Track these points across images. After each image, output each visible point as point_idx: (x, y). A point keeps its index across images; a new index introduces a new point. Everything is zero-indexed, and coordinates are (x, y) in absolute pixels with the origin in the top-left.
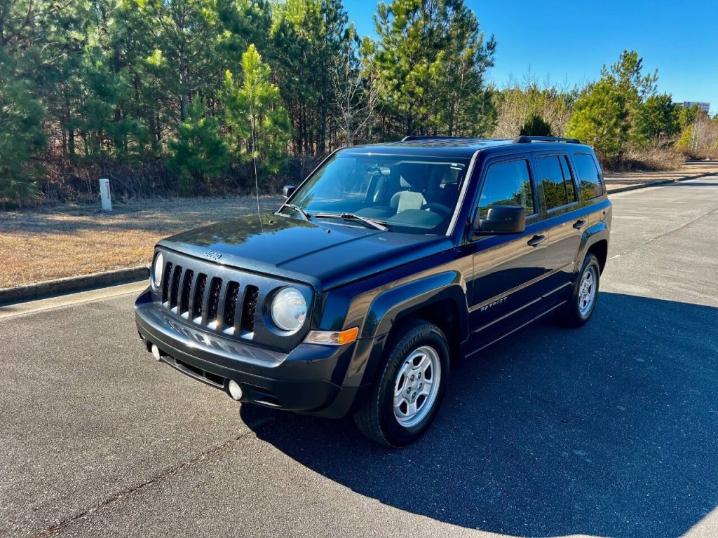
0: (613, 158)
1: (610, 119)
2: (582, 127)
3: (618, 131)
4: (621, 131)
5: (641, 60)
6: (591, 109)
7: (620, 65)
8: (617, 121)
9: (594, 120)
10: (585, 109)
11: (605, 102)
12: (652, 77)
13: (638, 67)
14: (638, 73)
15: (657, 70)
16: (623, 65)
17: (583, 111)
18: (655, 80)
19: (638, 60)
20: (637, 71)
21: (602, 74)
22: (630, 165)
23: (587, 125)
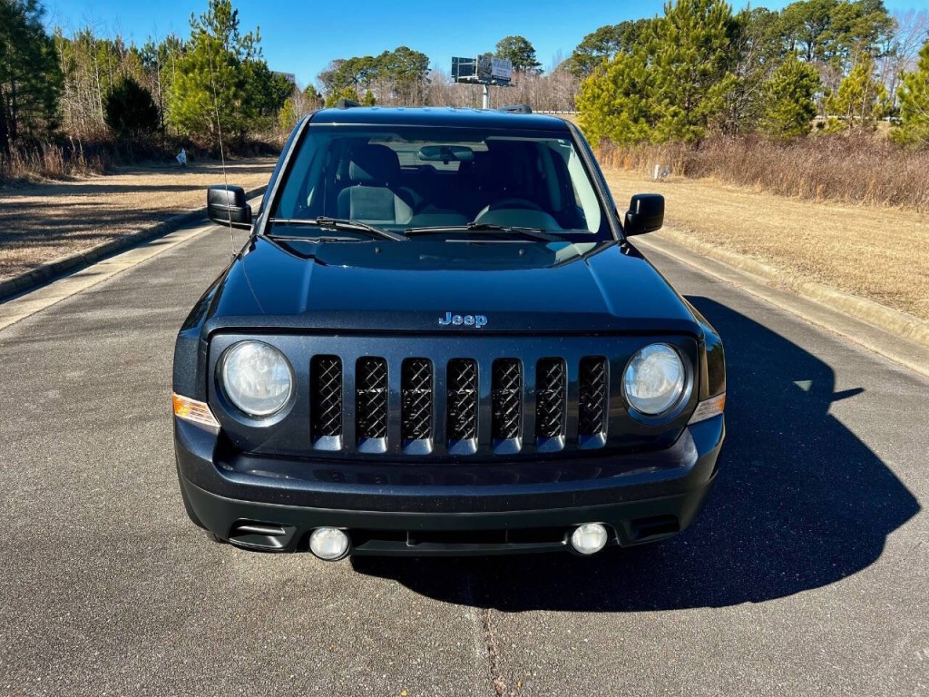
0: (234, 139)
1: (228, 88)
2: (195, 97)
3: (238, 103)
4: (242, 104)
5: (236, 13)
6: (201, 73)
7: (212, 16)
8: (236, 91)
9: (209, 88)
10: (193, 72)
11: (218, 64)
12: (254, 37)
13: (234, 20)
14: (235, 29)
15: (258, 28)
16: (216, 17)
17: (191, 75)
18: (259, 40)
19: (232, 12)
20: (234, 26)
21: (192, 25)
22: (257, 148)
23: (200, 95)
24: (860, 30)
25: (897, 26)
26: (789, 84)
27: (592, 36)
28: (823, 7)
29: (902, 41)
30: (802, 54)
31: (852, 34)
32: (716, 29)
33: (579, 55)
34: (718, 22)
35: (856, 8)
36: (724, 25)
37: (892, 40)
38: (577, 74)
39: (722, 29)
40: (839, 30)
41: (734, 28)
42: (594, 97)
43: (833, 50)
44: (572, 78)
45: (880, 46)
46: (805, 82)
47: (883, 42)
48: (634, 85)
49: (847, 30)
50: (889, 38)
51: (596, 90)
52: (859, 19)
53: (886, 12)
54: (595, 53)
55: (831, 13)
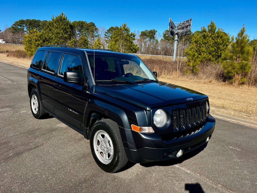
24: (91, 30)
25: (98, 30)
26: (83, 42)
27: (17, 22)
28: (82, 23)
29: (100, 34)
30: (78, 34)
31: (89, 31)
32: (68, 27)
33: (14, 27)
34: (68, 25)
35: (89, 24)
36: (69, 26)
37: (98, 33)
38: (14, 33)
39: (69, 27)
40: (86, 29)
41: (72, 27)
42: (29, 41)
43: (85, 34)
44: (12, 34)
45: (95, 34)
46: (86, 42)
47: (96, 33)
48: (46, 39)
49: (88, 30)
50: (97, 33)
51: (30, 39)
52: (90, 27)
53: (96, 26)
54: (19, 27)
55: (84, 25)
